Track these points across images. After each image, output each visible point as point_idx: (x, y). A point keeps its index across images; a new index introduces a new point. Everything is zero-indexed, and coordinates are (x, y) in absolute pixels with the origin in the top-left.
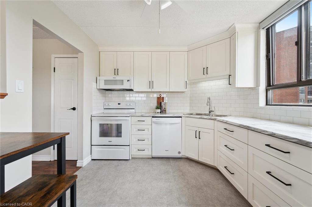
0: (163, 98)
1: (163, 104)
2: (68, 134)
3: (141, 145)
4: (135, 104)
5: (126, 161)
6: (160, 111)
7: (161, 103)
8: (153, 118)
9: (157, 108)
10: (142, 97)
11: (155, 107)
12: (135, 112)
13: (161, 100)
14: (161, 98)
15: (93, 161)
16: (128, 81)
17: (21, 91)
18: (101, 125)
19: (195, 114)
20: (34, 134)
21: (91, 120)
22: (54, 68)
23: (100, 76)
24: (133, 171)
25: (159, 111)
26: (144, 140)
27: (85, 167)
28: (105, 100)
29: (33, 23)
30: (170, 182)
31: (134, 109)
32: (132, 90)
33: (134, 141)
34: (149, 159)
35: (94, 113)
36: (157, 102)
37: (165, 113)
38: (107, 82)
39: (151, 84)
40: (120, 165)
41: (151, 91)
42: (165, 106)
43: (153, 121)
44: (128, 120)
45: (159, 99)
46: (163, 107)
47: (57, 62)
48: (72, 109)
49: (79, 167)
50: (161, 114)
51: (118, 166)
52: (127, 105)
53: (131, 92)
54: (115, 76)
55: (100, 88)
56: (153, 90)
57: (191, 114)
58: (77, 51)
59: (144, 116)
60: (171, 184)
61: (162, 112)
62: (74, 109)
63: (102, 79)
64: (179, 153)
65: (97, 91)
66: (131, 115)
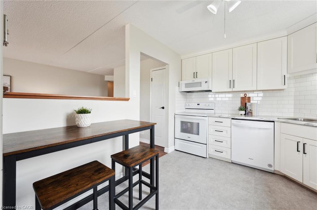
0: (249, 98)
1: (249, 105)
2: (156, 124)
3: (219, 146)
4: (215, 105)
5: (203, 158)
6: (245, 113)
7: (246, 103)
8: (232, 120)
9: (241, 109)
10: (222, 97)
11: (238, 108)
12: (215, 113)
13: (247, 101)
14: (247, 98)
15: (176, 151)
16: (206, 82)
17: (135, 96)
18: (182, 123)
19: (302, 119)
20: (141, 122)
21: (175, 118)
22: (152, 79)
23: (182, 81)
24: (209, 169)
25: (243, 112)
26: (222, 142)
27: (170, 153)
28: (187, 101)
29: (141, 54)
30: (249, 192)
31: (213, 109)
32: (210, 91)
33: (211, 141)
34: (228, 163)
35: (177, 112)
36: (241, 102)
37: (252, 116)
38: (187, 85)
39: (232, 83)
40: (196, 159)
41: (232, 91)
42: (251, 107)
43: (233, 123)
44: (205, 120)
45: (243, 99)
46: (249, 109)
47: (153, 74)
48: (162, 108)
49: (165, 153)
50: (246, 116)
51: (195, 160)
52: (206, 105)
53: (210, 93)
54: (194, 79)
55: (182, 91)
56: (234, 90)
57: (295, 119)
58: (164, 64)
59: (221, 117)
60: (249, 194)
61: (247, 114)
62: (163, 108)
63: (183, 83)
64: (270, 166)
65: (180, 93)
66: (208, 115)
